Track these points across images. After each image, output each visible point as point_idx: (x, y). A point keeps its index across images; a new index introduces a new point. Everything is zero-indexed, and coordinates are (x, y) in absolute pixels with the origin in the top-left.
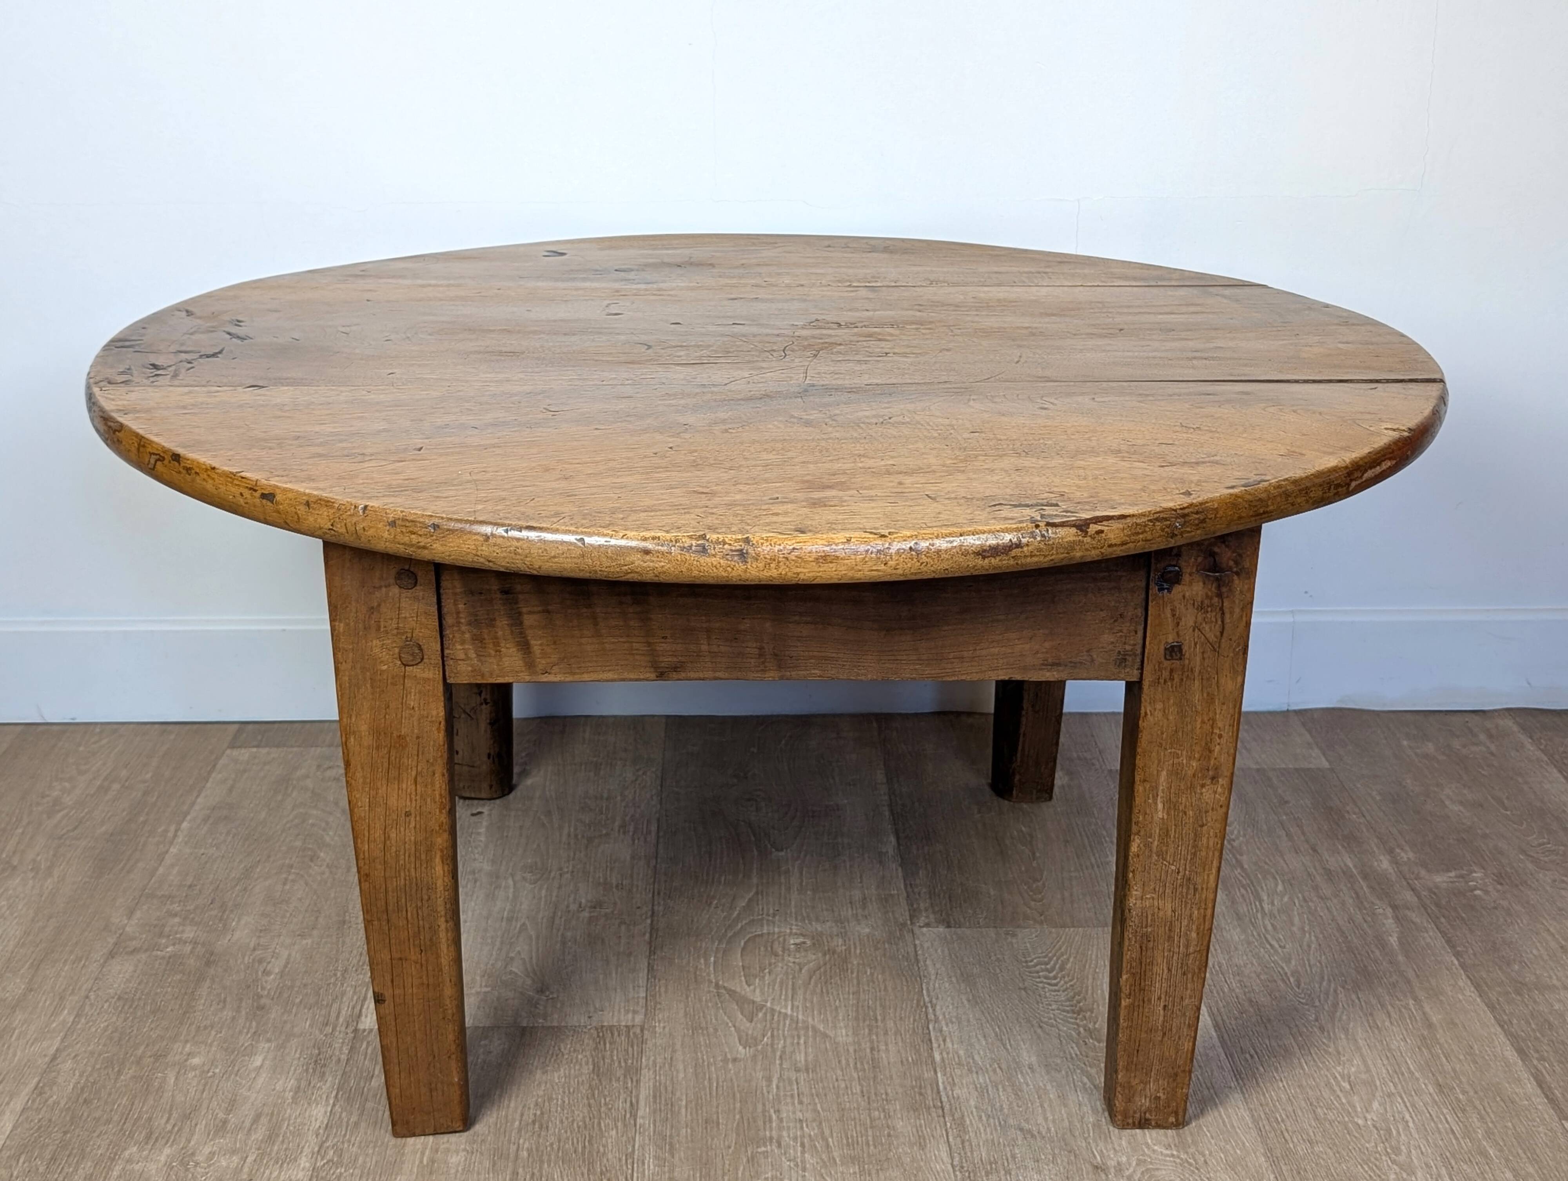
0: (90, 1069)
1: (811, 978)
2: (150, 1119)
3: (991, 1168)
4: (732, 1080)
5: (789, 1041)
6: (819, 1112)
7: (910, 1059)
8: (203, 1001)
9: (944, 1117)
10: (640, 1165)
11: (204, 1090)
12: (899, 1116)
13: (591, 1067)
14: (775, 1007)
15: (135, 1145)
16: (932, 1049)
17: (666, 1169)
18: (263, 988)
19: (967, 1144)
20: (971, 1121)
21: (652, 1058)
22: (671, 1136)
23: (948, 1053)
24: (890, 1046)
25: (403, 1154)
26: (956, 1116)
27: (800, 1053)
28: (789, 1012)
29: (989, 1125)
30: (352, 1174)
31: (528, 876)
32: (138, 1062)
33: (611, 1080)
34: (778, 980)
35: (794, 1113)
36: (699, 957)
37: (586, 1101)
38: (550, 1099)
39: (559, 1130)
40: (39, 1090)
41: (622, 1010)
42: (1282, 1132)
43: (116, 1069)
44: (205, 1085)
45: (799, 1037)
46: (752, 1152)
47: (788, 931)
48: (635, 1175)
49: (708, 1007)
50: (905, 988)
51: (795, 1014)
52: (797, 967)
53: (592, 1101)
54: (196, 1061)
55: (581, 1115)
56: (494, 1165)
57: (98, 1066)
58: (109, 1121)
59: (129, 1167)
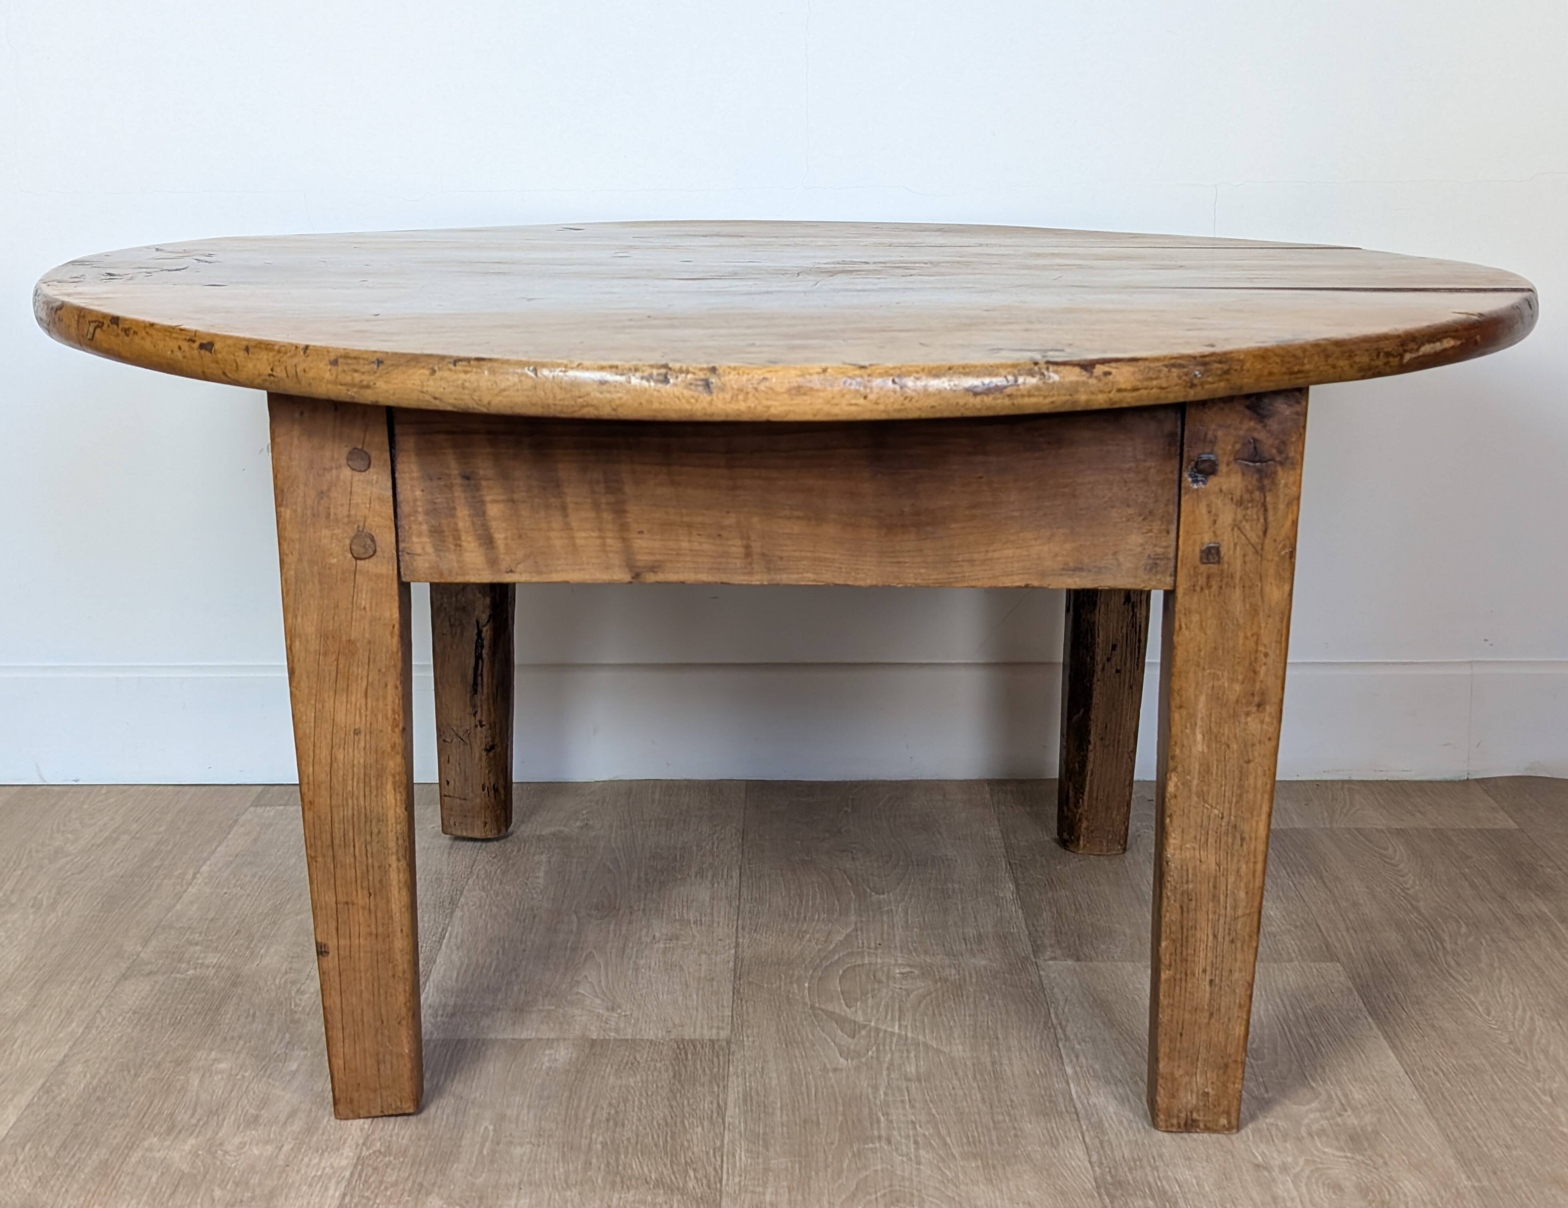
0: (102, 1072)
1: (920, 1002)
2: (172, 1115)
3: (1135, 1165)
4: (832, 1087)
5: (897, 1055)
6: (934, 1115)
7: (1038, 1072)
8: (229, 1016)
9: (1079, 1121)
10: (730, 1157)
11: (232, 1091)
12: (1027, 1119)
13: (671, 1074)
14: (880, 1026)
15: (155, 1136)
16: (1063, 1064)
17: (761, 1160)
18: (296, 1005)
19: (1106, 1145)
20: (1110, 1125)
21: (741, 1067)
22: (765, 1133)
23: (1081, 1067)
24: (1014, 1061)
25: (460, 1146)
26: (1093, 1120)
27: (910, 1065)
28: (896, 1030)
29: (1131, 1127)
30: (403, 1163)
31: (594, 913)
32: (158, 1066)
33: (694, 1085)
34: (883, 1003)
35: (905, 1115)
36: (791, 983)
37: (667, 1103)
38: (626, 1101)
39: (637, 1127)
40: (45, 1089)
41: (705, 1027)
42: (1474, 1139)
43: (132, 1072)
44: (234, 1085)
45: (908, 1051)
46: (858, 1150)
47: (893, 962)
48: (725, 1166)
49: (803, 1025)
50: (1030, 1012)
51: (903, 1033)
52: (904, 993)
53: (674, 1103)
54: (222, 1066)
55: (662, 1114)
56: (564, 1154)
57: (112, 1070)
58: (125, 1116)
59: (148, 1154)
